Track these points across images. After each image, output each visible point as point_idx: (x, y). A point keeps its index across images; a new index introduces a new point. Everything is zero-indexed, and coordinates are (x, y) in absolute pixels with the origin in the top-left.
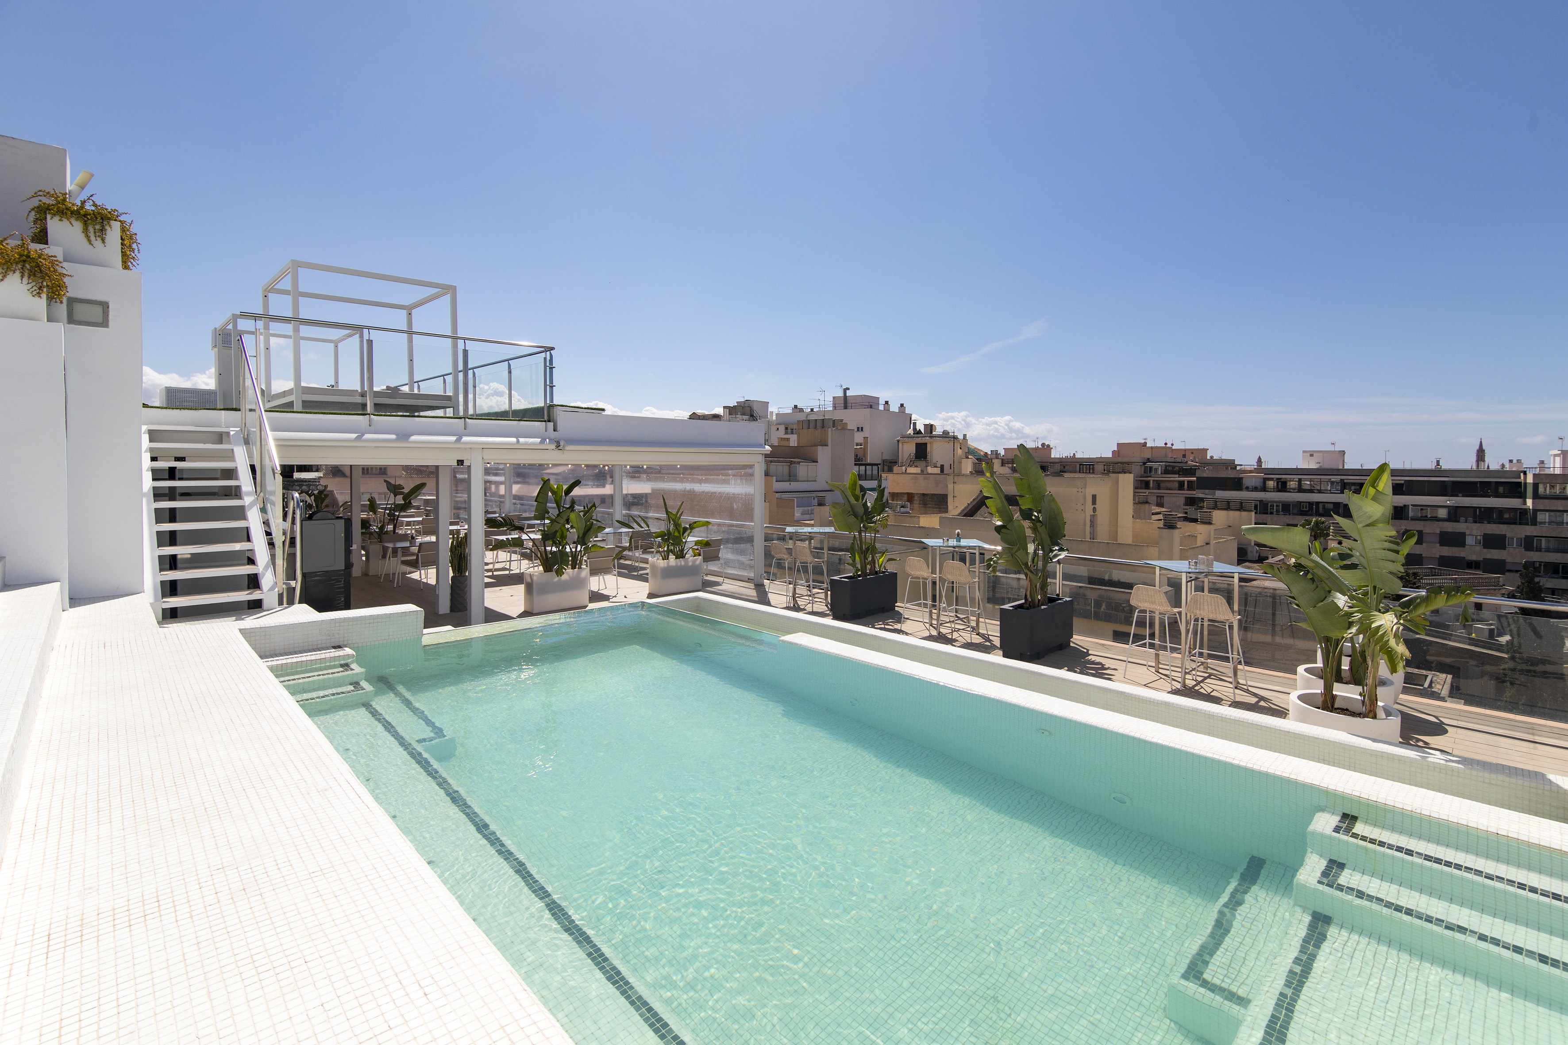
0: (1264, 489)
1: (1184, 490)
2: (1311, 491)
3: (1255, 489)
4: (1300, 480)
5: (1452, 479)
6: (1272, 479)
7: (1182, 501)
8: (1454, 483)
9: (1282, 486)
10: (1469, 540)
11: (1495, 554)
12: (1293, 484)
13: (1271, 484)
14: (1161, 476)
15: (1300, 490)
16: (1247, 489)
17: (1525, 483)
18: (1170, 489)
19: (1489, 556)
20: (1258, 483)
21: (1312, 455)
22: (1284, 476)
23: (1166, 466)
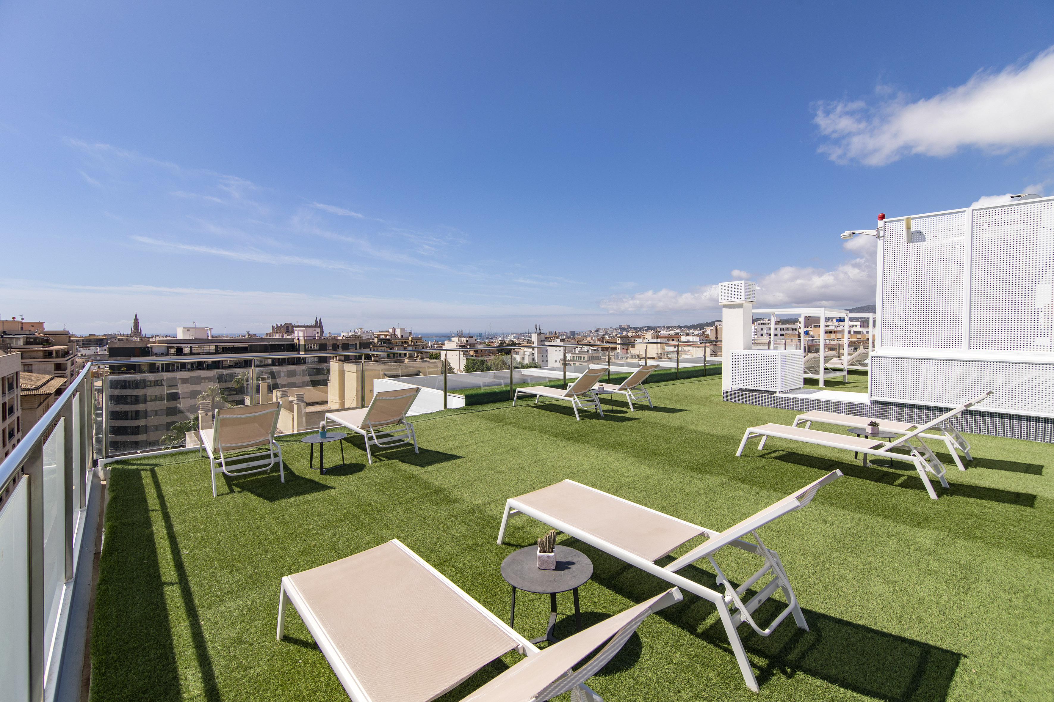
0: (168, 354)
1: (53, 358)
2: (198, 354)
3: (162, 355)
4: (191, 347)
5: (270, 343)
6: (173, 347)
7: (52, 367)
8: (270, 345)
9: (180, 352)
10: (282, 374)
11: (292, 380)
12: (187, 350)
13: (172, 351)
14: (23, 347)
15: (191, 353)
16: (156, 355)
17: (299, 344)
18: (34, 358)
19: (290, 381)
20: (163, 350)
21: (189, 330)
22: (181, 345)
23: (27, 338)
